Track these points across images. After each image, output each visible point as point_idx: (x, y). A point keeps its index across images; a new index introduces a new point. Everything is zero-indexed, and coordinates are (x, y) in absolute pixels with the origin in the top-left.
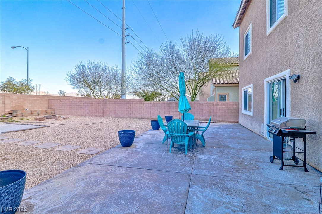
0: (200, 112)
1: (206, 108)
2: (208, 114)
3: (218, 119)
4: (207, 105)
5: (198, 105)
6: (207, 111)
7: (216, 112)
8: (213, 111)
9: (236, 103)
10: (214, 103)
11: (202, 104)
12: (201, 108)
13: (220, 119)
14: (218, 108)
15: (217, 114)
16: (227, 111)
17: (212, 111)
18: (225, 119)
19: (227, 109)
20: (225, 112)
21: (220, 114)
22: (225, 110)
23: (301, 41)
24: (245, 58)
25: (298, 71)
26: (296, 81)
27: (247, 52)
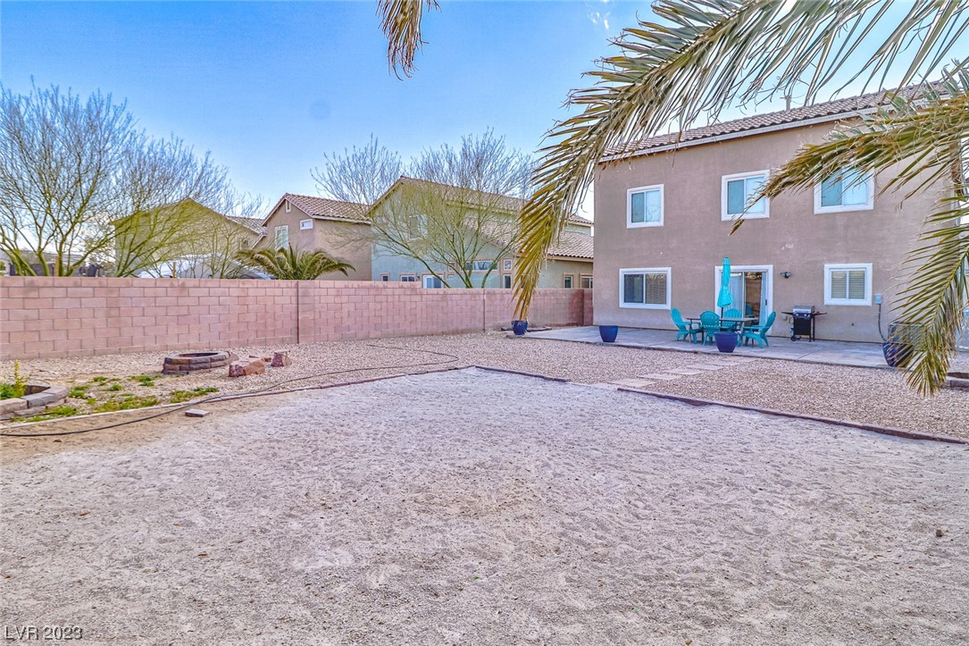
2: (533, 314)
9: (565, 291)
17: (538, 306)
19: (556, 301)
20: (554, 307)
22: (554, 304)
23: (791, 247)
24: (630, 225)
25: (786, 268)
26: (786, 277)
27: (636, 217)
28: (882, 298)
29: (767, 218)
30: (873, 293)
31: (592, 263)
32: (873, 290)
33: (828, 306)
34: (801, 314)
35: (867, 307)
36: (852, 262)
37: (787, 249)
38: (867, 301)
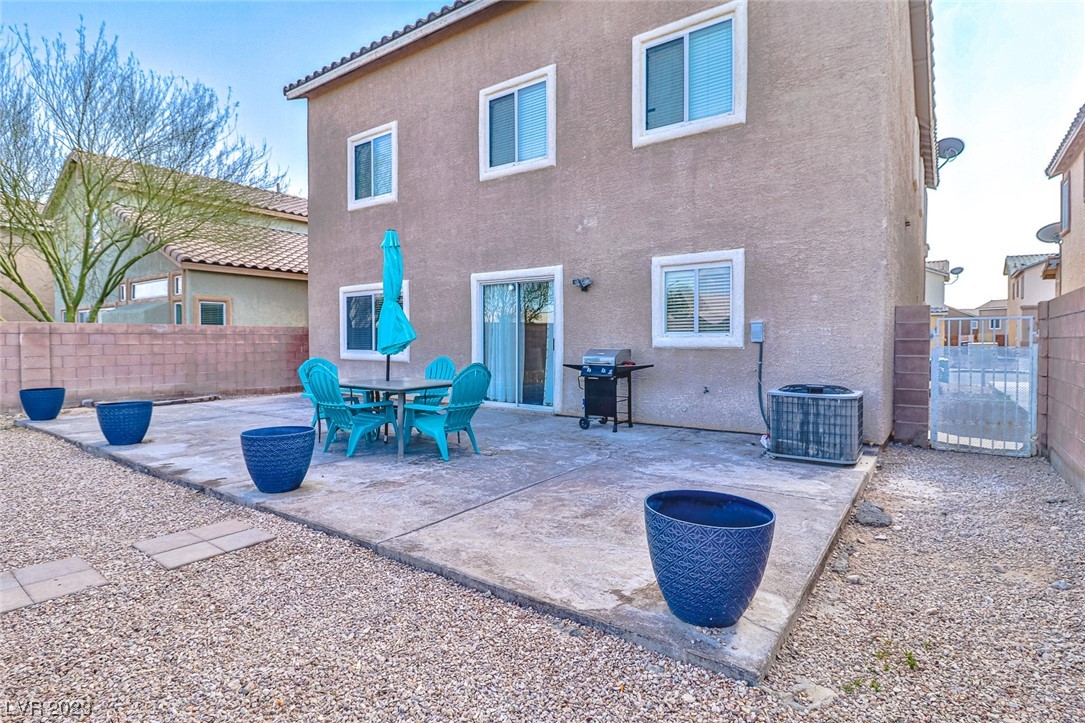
0: (153, 364)
1: (180, 350)
2: (185, 372)
3: (222, 387)
4: (182, 339)
5: (147, 340)
6: (182, 359)
7: (217, 363)
8: (206, 360)
9: (276, 331)
10: (209, 332)
11: (163, 334)
12: (156, 349)
13: (231, 387)
14: (222, 348)
15: (221, 368)
16: (250, 358)
17: (200, 358)
18: (246, 383)
19: (252, 349)
20: (246, 359)
21: (230, 368)
22: (245, 353)
23: (592, 223)
24: (353, 204)
25: (584, 272)
26: (585, 289)
27: (362, 191)
28: (765, 327)
29: (552, 167)
30: (746, 318)
31: (307, 281)
32: (746, 310)
33: (659, 350)
34: (596, 368)
35: (735, 350)
36: (705, 249)
37: (586, 230)
38: (734, 339)
